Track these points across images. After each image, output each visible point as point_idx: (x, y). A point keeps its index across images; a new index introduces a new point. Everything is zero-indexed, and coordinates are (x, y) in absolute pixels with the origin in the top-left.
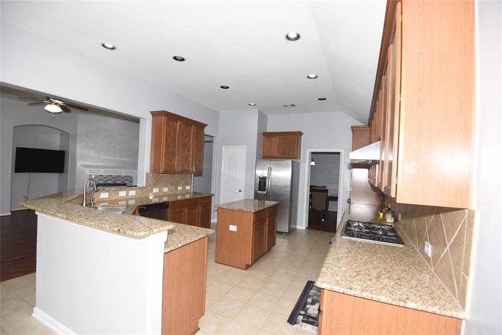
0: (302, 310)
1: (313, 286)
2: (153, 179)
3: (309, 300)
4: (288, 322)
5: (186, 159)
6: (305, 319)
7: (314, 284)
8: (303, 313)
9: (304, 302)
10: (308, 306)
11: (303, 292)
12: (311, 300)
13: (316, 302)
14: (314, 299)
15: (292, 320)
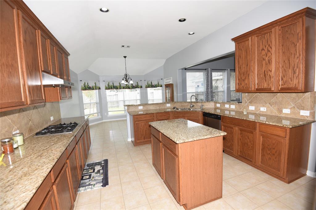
0: (103, 165)
1: (102, 182)
2: (249, 98)
3: (101, 171)
4: (107, 159)
5: (265, 75)
6: (101, 163)
7: (102, 184)
8: (102, 165)
9: (105, 169)
10: (101, 168)
11: (108, 174)
12: (100, 172)
13: (97, 172)
14: (99, 173)
15: (106, 161)
